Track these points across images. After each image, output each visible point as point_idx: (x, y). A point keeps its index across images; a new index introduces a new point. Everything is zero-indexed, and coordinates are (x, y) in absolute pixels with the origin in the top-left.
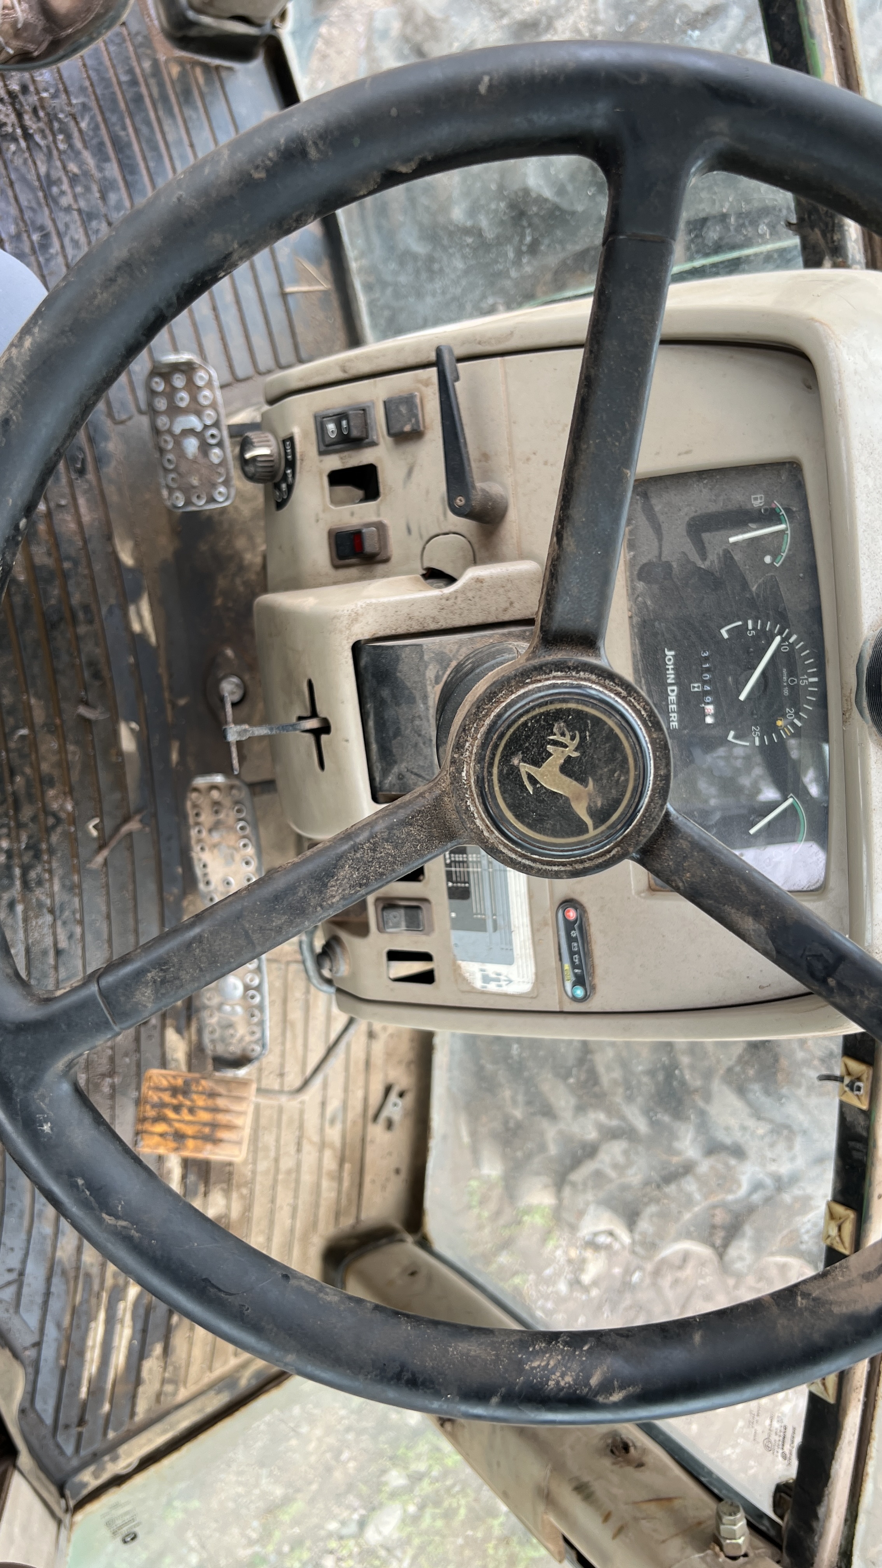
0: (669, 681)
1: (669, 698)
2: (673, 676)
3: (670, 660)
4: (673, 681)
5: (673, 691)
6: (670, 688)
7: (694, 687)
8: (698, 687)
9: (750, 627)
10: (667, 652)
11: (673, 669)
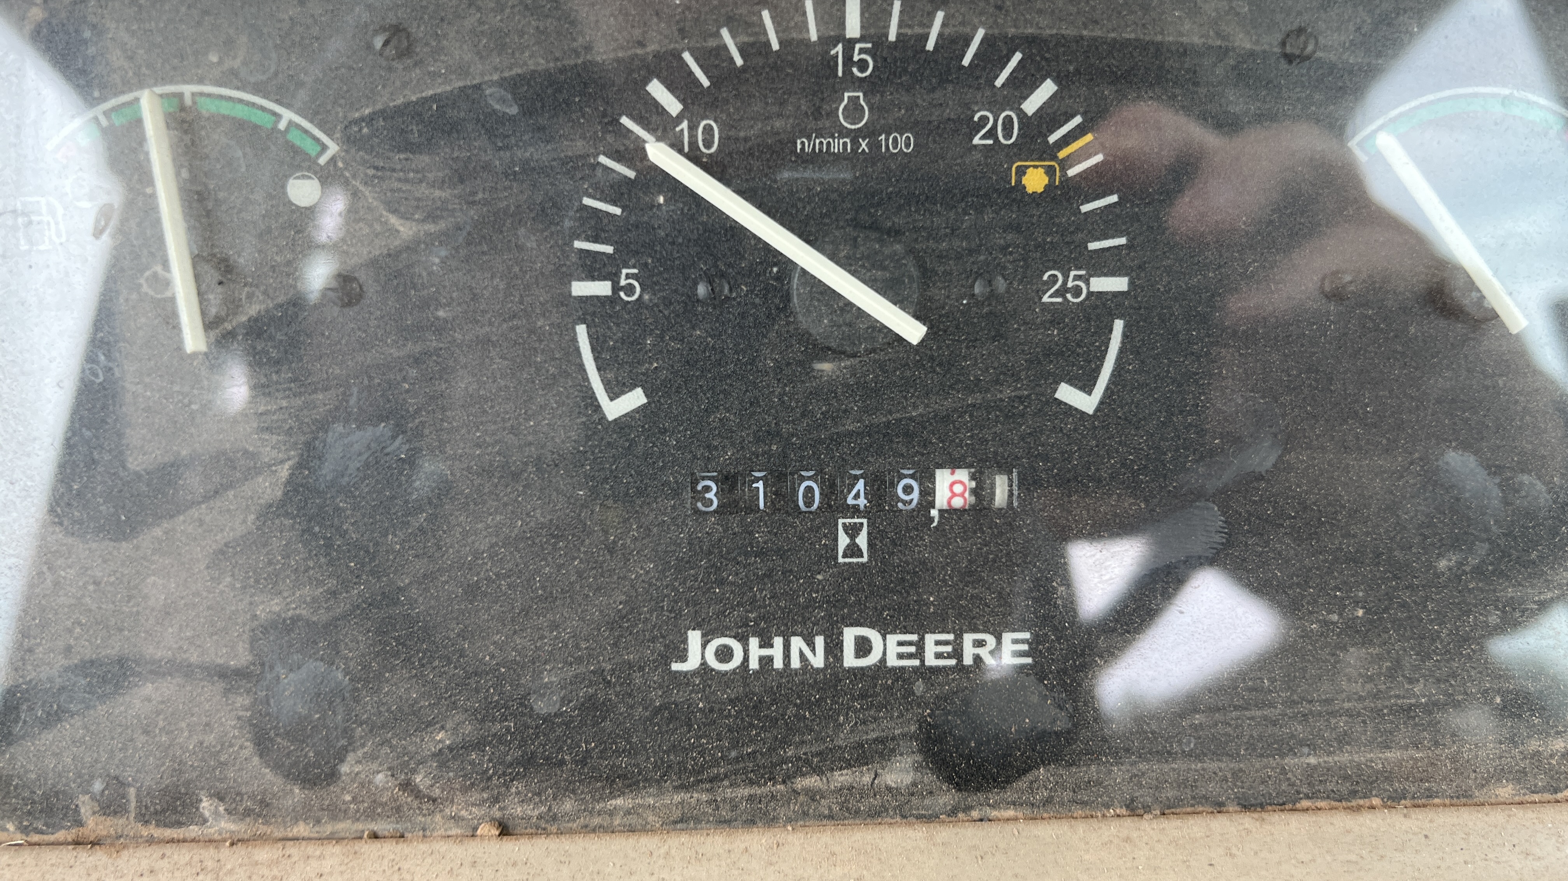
0: (818, 661)
1: (892, 661)
2: (797, 643)
3: (724, 654)
4: (820, 641)
5: (863, 647)
6: (850, 660)
7: (853, 550)
8: (853, 531)
9: (603, 288)
10: (692, 663)
11: (766, 643)
